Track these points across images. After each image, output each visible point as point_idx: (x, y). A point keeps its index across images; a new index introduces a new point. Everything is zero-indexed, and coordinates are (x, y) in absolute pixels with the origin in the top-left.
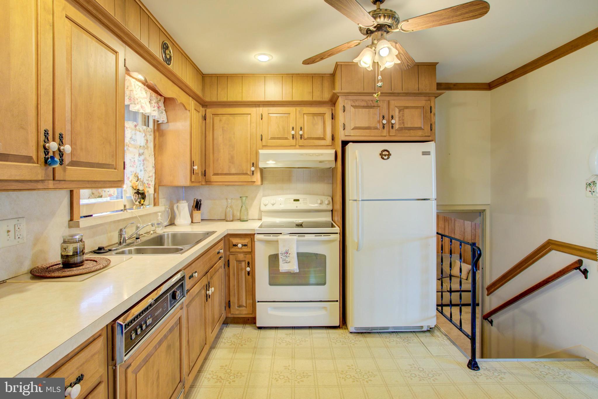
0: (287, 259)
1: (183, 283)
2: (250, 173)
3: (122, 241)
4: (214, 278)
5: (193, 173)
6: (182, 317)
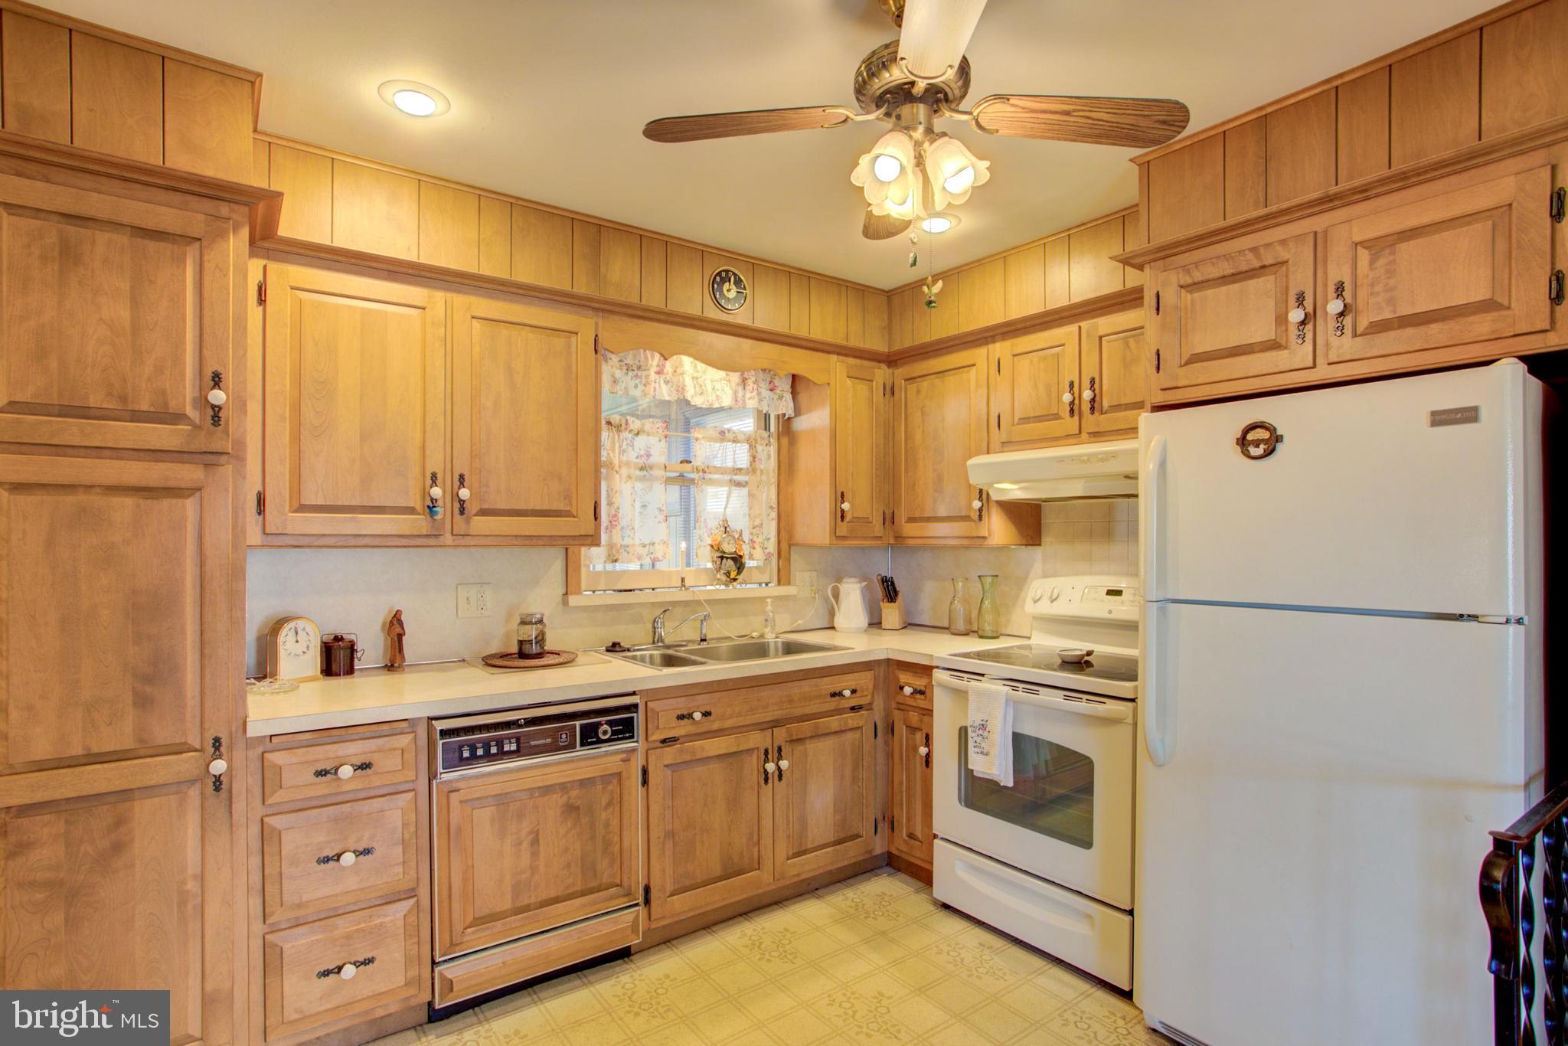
0: (983, 745)
1: (632, 718)
2: (975, 515)
3: (656, 640)
4: (811, 746)
5: (843, 518)
6: (624, 775)
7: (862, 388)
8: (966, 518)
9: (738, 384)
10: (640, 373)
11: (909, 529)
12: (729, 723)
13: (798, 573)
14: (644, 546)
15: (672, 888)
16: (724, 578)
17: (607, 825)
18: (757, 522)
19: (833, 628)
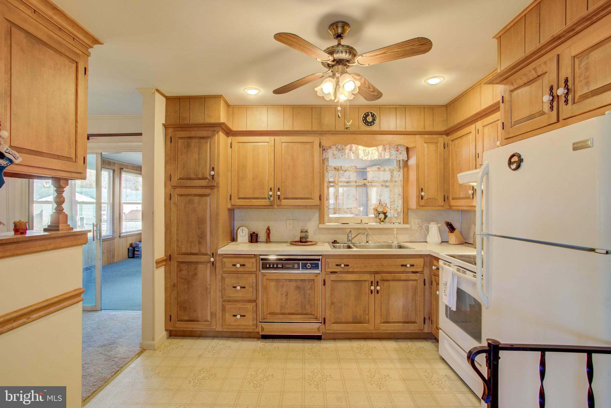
0: (446, 292)
1: (319, 263)
2: (471, 196)
3: (348, 241)
5: (422, 198)
6: (315, 281)
7: (432, 147)
8: (468, 198)
9: (382, 150)
11: (453, 203)
12: (356, 270)
13: (412, 219)
14: (348, 209)
15: (333, 321)
16: (379, 220)
17: (309, 295)
18: (393, 200)
19: (427, 242)
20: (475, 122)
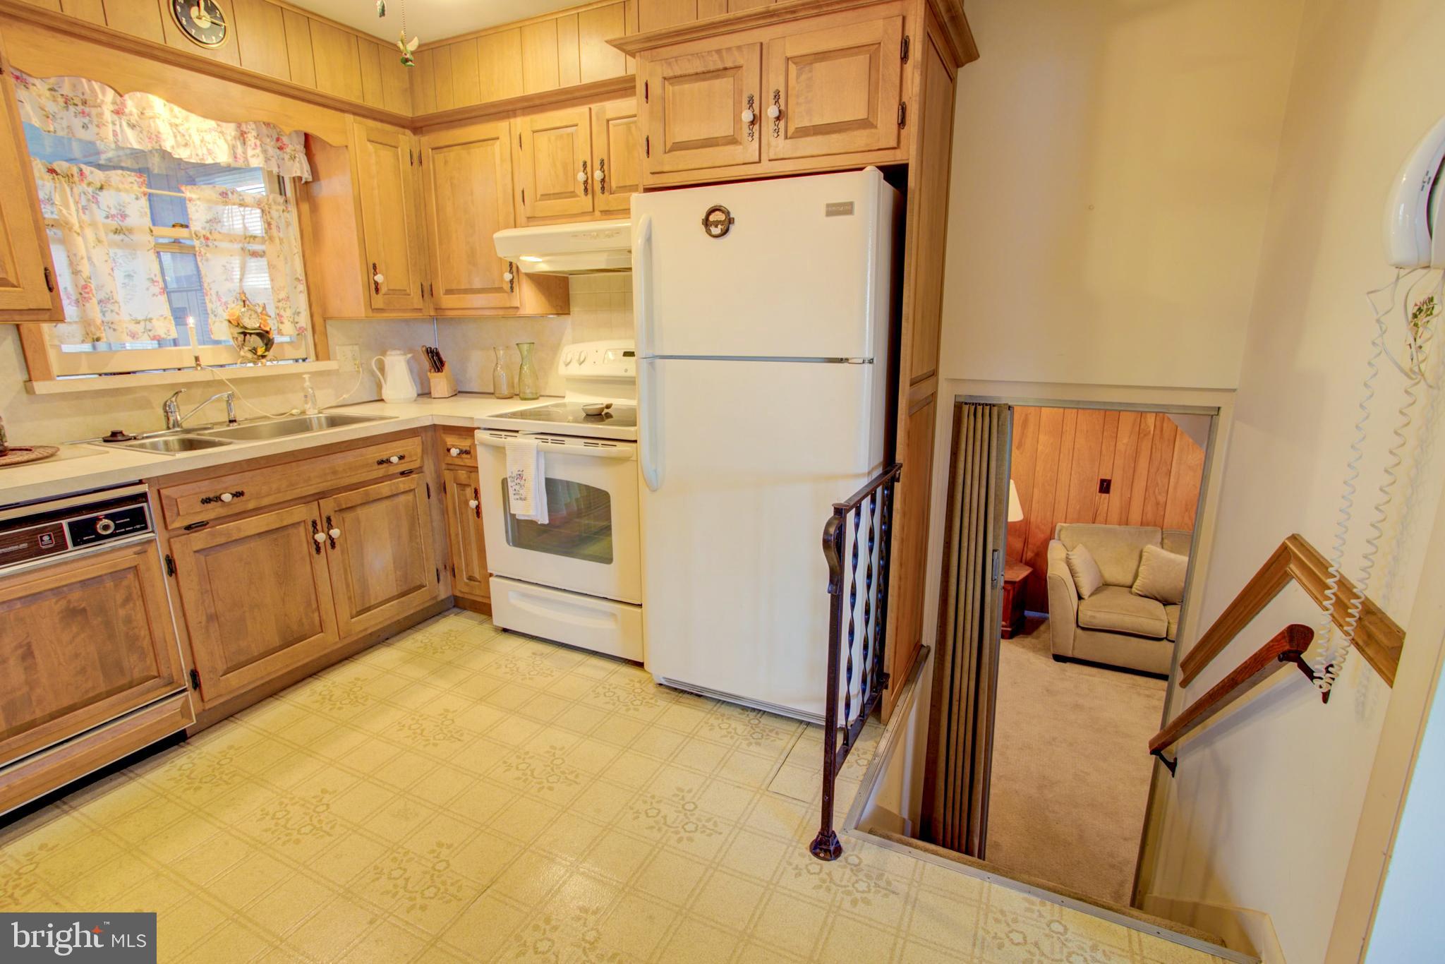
0: (521, 492)
1: (142, 508)
2: (507, 287)
3: (170, 425)
4: (362, 513)
5: (377, 290)
6: (142, 568)
7: (386, 154)
8: (499, 290)
9: (235, 138)
10: (87, 110)
11: (448, 301)
12: (266, 502)
13: (337, 348)
14: (138, 322)
15: (225, 668)
16: (250, 355)
18: (282, 295)
19: (382, 400)
20: (508, 117)
